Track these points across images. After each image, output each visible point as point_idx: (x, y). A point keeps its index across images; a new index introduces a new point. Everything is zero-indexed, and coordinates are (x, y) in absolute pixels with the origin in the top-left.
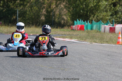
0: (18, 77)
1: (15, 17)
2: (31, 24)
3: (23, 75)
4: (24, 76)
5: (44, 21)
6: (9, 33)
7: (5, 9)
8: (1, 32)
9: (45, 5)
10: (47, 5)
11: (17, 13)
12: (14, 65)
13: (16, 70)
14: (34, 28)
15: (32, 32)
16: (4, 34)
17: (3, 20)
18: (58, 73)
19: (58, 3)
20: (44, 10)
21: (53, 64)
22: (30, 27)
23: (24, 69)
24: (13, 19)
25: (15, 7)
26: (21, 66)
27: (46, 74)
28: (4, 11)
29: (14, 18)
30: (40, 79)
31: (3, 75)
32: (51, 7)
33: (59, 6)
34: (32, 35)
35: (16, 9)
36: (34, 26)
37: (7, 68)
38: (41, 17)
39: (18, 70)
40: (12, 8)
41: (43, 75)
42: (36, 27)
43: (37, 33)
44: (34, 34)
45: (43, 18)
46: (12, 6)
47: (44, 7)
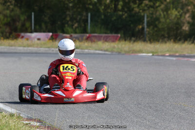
0: (148, 122)
1: (141, 27)
2: (166, 37)
3: (154, 120)
4: (157, 121)
5: (187, 33)
6: (131, 52)
7: (126, 14)
8: (119, 51)
9: (189, 8)
10: (192, 7)
12: (140, 104)
13: (142, 112)
14: (172, 44)
15: (168, 51)
16: (123, 54)
17: (122, 32)
20: (188, 15)
22: (166, 43)
23: (157, 110)
24: (137, 29)
25: (141, 11)
26: (151, 105)
28: (124, 17)
29: (139, 28)
30: (182, 126)
31: (124, 120)
34: (167, 55)
35: (142, 14)
36: (172, 40)
37: (129, 108)
38: (183, 26)
39: (146, 112)
40: (136, 13)
42: (175, 43)
43: (177, 52)
44: (172, 53)
45: (186, 28)
46: (137, 10)
47: (188, 11)
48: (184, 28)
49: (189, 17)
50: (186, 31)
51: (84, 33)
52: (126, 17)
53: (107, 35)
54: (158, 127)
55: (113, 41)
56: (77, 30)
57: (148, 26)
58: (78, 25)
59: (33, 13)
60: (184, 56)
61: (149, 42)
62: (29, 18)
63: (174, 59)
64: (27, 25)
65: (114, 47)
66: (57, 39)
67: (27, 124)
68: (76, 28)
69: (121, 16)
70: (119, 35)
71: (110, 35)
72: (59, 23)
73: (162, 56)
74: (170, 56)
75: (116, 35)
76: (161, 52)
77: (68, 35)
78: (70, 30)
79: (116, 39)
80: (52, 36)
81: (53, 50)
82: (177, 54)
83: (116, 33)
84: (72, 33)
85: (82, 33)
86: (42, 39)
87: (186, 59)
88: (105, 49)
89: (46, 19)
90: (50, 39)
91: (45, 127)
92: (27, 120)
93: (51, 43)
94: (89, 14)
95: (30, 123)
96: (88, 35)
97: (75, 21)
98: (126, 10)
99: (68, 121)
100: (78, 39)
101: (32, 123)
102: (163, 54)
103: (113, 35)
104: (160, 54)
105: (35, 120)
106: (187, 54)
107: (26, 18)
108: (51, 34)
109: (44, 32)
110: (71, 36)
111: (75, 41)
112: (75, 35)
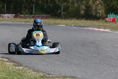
1: (60, 11)
2: (72, 17)
4: (67, 59)
6: (55, 24)
7: (52, 5)
8: (49, 23)
9: (84, 2)
11: (61, 8)
14: (75, 20)
16: (51, 25)
17: (50, 14)
21: (91, 50)
22: (72, 20)
23: (67, 53)
24: (58, 13)
25: (60, 3)
26: (64, 51)
28: (51, 6)
32: (89, 3)
33: (95, 2)
34: (73, 25)
35: (61, 5)
36: (75, 18)
38: (81, 11)
41: (82, 58)
42: (77, 20)
43: (77, 24)
44: (75, 25)
45: (82, 12)
46: (58, 3)
47: (83, 4)
48: (81, 12)
49: (84, 6)
50: (82, 14)
51: (31, 14)
52: (52, 7)
53: (43, 15)
55: (46, 19)
56: (28, 13)
57: (64, 11)
58: (28, 10)
59: (5, 4)
60: (81, 26)
61: (64, 19)
63: (76, 28)
64: (3, 10)
65: (46, 22)
67: (1, 60)
69: (50, 6)
71: (44, 15)
72: (18, 9)
73: (70, 26)
74: (74, 26)
76: (70, 24)
77: (23, 15)
78: (24, 13)
80: (15, 16)
81: (15, 23)
82: (78, 25)
83: (47, 15)
85: (29, 14)
86: (10, 17)
87: (82, 28)
89: (12, 7)
90: (14, 17)
91: (10, 62)
92: (2, 58)
93: (14, 19)
94: (34, 5)
95: (3, 60)
96: (33, 15)
97: (27, 8)
100: (28, 17)
101: (4, 59)
102: (71, 25)
104: (69, 25)
105: (5, 58)
106: (82, 25)
107: (2, 6)
108: (14, 15)
109: (11, 14)
110: (25, 16)
111: (26, 18)
112: (26, 15)
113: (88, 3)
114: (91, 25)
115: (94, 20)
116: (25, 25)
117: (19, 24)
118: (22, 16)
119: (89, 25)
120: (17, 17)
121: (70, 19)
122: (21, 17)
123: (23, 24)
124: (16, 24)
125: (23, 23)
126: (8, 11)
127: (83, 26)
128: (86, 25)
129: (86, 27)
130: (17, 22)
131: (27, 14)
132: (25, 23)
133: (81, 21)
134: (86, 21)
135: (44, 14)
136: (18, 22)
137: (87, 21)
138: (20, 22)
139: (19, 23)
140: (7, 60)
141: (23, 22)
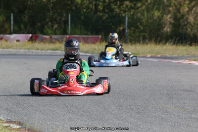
0: (129, 125)
1: (122, 28)
2: (147, 38)
3: (136, 122)
4: (139, 123)
5: (169, 34)
7: (107, 15)
9: (171, 9)
10: (174, 7)
11: (124, 21)
12: (121, 106)
13: (124, 114)
14: (153, 45)
15: (149, 52)
17: (103, 33)
18: (194, 118)
19: (192, 4)
20: (169, 16)
21: (186, 105)
22: (147, 44)
23: (138, 113)
25: (122, 12)
26: (133, 107)
27: (174, 121)
28: (104, 18)
29: (119, 29)
30: (164, 128)
31: (105, 122)
32: (181, 10)
33: (194, 9)
34: (149, 56)
35: (124, 15)
36: (153, 42)
37: (111, 110)
38: (164, 27)
39: (128, 114)
40: (117, 14)
41: (169, 122)
42: (156, 44)
43: (158, 53)
44: (153, 55)
45: (167, 29)
46: (117, 10)
47: (169, 12)
48: (165, 29)
49: (170, 18)
50: (167, 32)
51: (64, 34)
52: (107, 18)
53: (87, 36)
54: (140, 129)
55: (94, 43)
56: (57, 32)
57: (129, 27)
58: (58, 26)
59: (12, 14)
60: (166, 58)
61: (130, 43)
62: (8, 19)
63: (156, 60)
64: (6, 26)
65: (95, 49)
66: (37, 40)
67: (7, 127)
68: (56, 29)
69: (101, 17)
70: (100, 37)
71: (90, 36)
72: (39, 24)
73: (143, 57)
74: (151, 57)
75: (96, 36)
76: (142, 53)
77: (48, 37)
78: (50, 32)
79: (97, 41)
80: (31, 37)
81: (32, 52)
82: (159, 56)
83: (96, 35)
84: (52, 34)
85: (61, 34)
86: (21, 40)
87: (168, 60)
88: (86, 50)
89: (26, 19)
90: (29, 41)
91: (25, 130)
92: (7, 122)
93: (30, 45)
94: (70, 15)
95: (9, 126)
96: (68, 36)
97: (55, 22)
98: (107, 11)
99: (48, 123)
100: (59, 41)
101: (12, 125)
102: (144, 55)
103: (94, 36)
104: (141, 56)
105: (15, 123)
106: (168, 56)
107: (5, 19)
108: (31, 35)
109: (23, 33)
110: (51, 37)
111: (54, 42)
112: (54, 37)
113: (178, 10)
114: (185, 56)
115: (191, 45)
116: (53, 55)
117: (40, 54)
118: (46, 39)
119: (182, 55)
120: (35, 40)
121: (144, 43)
122: (43, 40)
123: (47, 54)
124: (34, 54)
125: (49, 51)
126: (17, 28)
127: (170, 56)
128: (176, 56)
129: (176, 58)
130: (37, 51)
131: (56, 34)
132: (51, 53)
133: (165, 47)
134: (174, 46)
135: (89, 33)
136: (38, 49)
137: (178, 47)
138: (42, 50)
139: (39, 52)
140: (18, 127)
141: (47, 50)
